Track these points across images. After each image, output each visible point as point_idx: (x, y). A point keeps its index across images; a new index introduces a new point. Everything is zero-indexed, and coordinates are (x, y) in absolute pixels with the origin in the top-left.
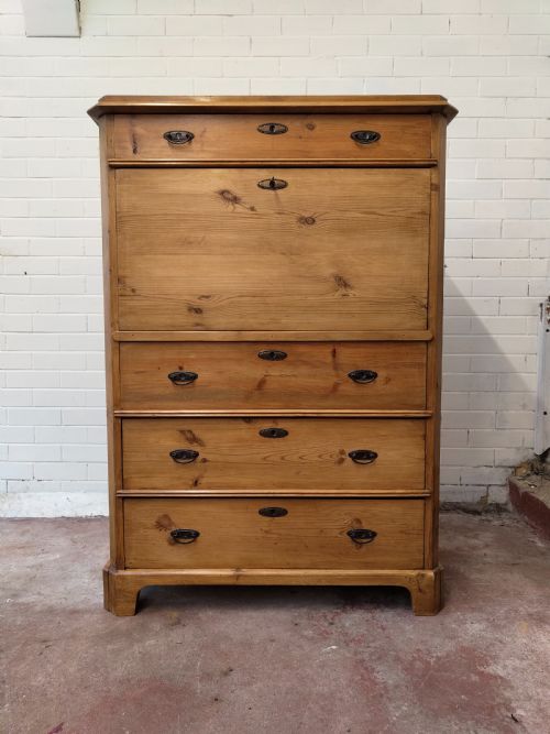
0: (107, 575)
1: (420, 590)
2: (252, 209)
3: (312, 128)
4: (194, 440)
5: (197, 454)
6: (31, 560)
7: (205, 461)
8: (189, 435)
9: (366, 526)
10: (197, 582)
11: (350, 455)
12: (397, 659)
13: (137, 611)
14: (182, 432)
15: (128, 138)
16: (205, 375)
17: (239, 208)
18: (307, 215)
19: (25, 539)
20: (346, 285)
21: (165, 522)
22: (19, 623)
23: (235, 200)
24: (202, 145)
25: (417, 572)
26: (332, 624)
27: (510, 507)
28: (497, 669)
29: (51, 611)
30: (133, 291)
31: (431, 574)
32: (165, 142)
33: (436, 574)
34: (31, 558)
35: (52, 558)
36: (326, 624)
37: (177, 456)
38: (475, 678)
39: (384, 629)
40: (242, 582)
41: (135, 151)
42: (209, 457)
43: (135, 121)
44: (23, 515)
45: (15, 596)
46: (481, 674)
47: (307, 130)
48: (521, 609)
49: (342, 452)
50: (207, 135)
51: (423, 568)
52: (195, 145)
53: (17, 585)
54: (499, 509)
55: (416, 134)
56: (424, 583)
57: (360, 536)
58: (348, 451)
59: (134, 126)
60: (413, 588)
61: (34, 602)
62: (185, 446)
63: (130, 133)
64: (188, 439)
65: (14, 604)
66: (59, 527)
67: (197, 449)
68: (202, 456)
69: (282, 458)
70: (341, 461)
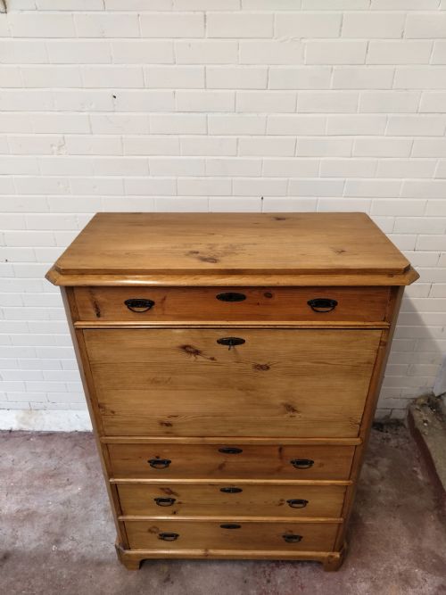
0: (118, 550)
1: (330, 563)
2: (213, 359)
3: (269, 296)
4: (171, 493)
5: (174, 500)
6: (62, 495)
7: (180, 503)
8: (167, 491)
9: (295, 534)
10: (179, 557)
11: (288, 502)
13: (140, 568)
14: (162, 489)
15: (90, 304)
16: (176, 461)
17: (200, 358)
18: (261, 363)
19: (52, 463)
20: (294, 410)
21: (155, 530)
22: (65, 576)
23: (197, 352)
24: (164, 310)
25: (328, 554)
26: (269, 581)
27: (406, 424)
29: (83, 561)
30: (113, 412)
31: (337, 555)
32: (125, 308)
33: (341, 555)
34: (60, 491)
35: (76, 492)
36: (265, 582)
37: (159, 501)
39: (302, 588)
40: (210, 557)
41: (98, 315)
42: (183, 501)
43: (93, 291)
44: (46, 429)
45: (57, 542)
47: (264, 298)
48: (395, 566)
49: (282, 500)
50: (167, 301)
51: (334, 551)
52: (156, 309)
53: (56, 528)
54: (398, 423)
56: (331, 560)
57: (291, 538)
58: (287, 500)
61: (70, 550)
62: (165, 496)
63: (91, 300)
64: (167, 493)
65: (59, 553)
66: (75, 445)
67: (172, 496)
68: (177, 501)
69: (237, 503)
70: (281, 504)
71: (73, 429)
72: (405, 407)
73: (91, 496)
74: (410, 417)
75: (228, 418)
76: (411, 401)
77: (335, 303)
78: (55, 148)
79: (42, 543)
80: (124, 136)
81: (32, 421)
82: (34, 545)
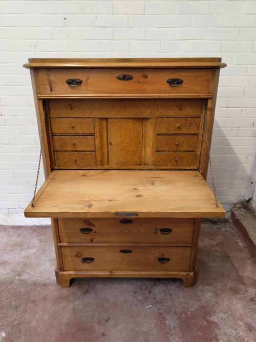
0: (56, 273)
1: (187, 279)
3: (146, 77)
4: (90, 224)
5: (91, 230)
6: (24, 253)
7: (95, 232)
8: (88, 222)
9: (165, 257)
10: (94, 276)
12: (175, 313)
13: (70, 286)
14: (85, 221)
15: (47, 82)
19: (19, 240)
21: (80, 255)
22: (22, 291)
24: (87, 86)
25: (186, 273)
26: (150, 292)
27: (231, 221)
28: (214, 319)
29: (35, 284)
31: (192, 274)
32: (67, 85)
33: (194, 273)
34: (23, 252)
35: (32, 252)
36: (147, 292)
37: (83, 230)
38: (205, 323)
40: (113, 276)
41: (51, 90)
43: (49, 73)
44: (17, 224)
45: (19, 275)
46: (208, 321)
47: (143, 78)
48: (228, 284)
49: (157, 229)
50: (89, 81)
51: (189, 271)
52: (83, 87)
53: (19, 268)
54: (226, 221)
55: (202, 80)
56: (188, 277)
57: (163, 260)
58: (159, 229)
59: (49, 76)
60: (184, 279)
61: (27, 279)
62: (86, 226)
63: (48, 80)
64: (87, 224)
65: (20, 280)
66: (34, 232)
67: (92, 228)
68: (94, 230)
69: (130, 231)
70: (156, 232)
71: (33, 224)
72: (229, 210)
73: (42, 254)
74: (233, 215)
76: (233, 205)
78: (32, 48)
79: (9, 275)
80: (69, 41)
81: (9, 220)
82: (4, 277)
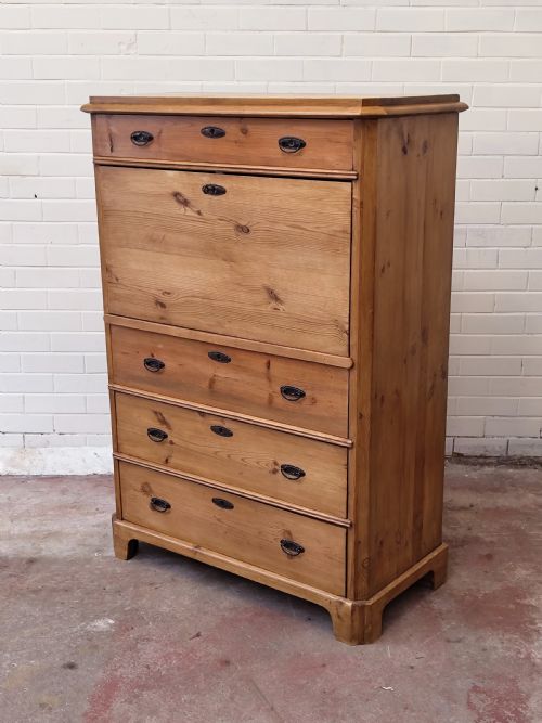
1: (339, 616)
2: (199, 213)
3: (245, 132)
4: (164, 422)
5: (165, 436)
7: (172, 443)
8: (160, 417)
9: (295, 540)
11: (281, 468)
13: (129, 558)
14: (156, 413)
15: (106, 137)
16: (170, 364)
17: (189, 212)
18: (243, 223)
20: (276, 299)
21: (148, 489)
23: (185, 203)
24: (159, 146)
25: (337, 598)
30: (117, 279)
31: (349, 604)
33: (353, 606)
37: (153, 433)
40: (197, 558)
41: (112, 150)
42: (175, 440)
43: (111, 121)
47: (242, 135)
49: (276, 463)
50: (162, 136)
51: (344, 597)
52: (153, 147)
55: (339, 142)
56: (342, 612)
57: (291, 547)
58: (281, 463)
59: (109, 125)
60: (333, 612)
62: (157, 426)
63: (108, 131)
64: (160, 421)
67: (166, 431)
68: (170, 438)
69: (229, 456)
70: (275, 471)
75: (215, 303)
77: (303, 145)
